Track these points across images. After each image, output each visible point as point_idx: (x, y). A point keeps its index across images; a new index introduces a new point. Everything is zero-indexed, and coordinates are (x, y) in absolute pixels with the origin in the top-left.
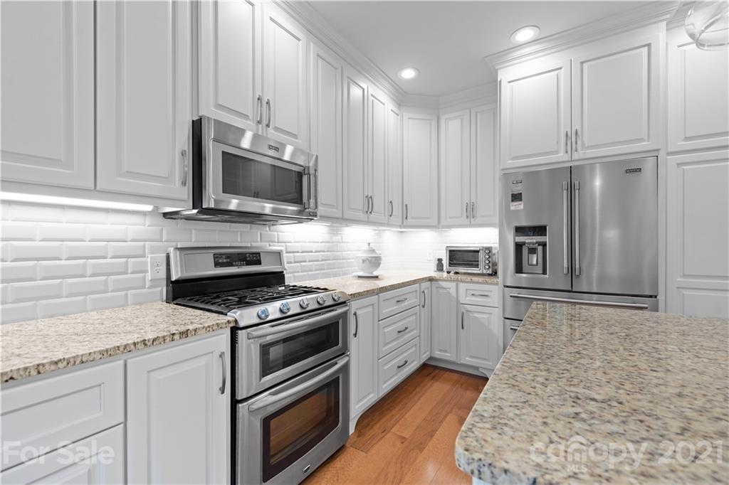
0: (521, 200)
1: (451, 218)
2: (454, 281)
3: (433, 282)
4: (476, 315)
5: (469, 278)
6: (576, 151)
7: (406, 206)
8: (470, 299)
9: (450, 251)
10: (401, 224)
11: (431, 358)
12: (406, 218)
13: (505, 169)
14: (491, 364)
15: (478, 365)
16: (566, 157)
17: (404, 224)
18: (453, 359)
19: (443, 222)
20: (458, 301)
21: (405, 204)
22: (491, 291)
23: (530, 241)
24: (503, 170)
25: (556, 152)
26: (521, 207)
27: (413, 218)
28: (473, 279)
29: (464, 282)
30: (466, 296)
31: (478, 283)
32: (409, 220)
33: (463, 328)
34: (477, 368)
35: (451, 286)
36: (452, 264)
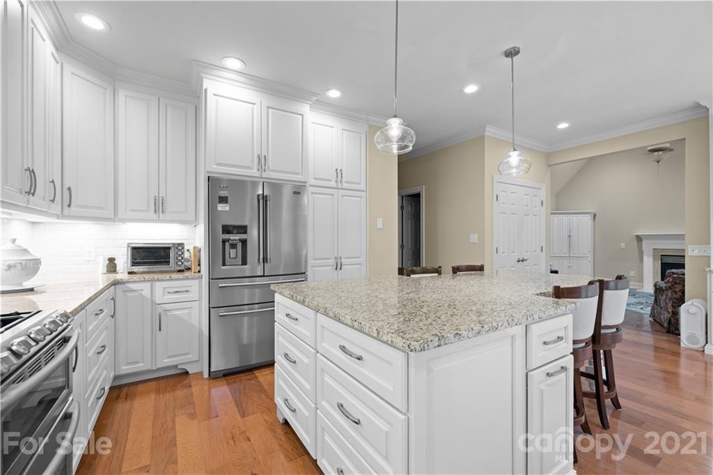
0: (227, 203)
1: (132, 210)
2: (148, 281)
3: (117, 286)
4: (176, 313)
5: (167, 276)
6: (265, 171)
7: (69, 189)
8: (168, 298)
9: (134, 248)
10: (60, 213)
11: (116, 378)
12: (69, 206)
13: (211, 172)
14: (191, 356)
15: (175, 363)
16: (258, 174)
17: (64, 213)
18: (148, 367)
19: (121, 214)
20: (152, 301)
21: (66, 186)
22: (191, 286)
23: (234, 238)
24: (208, 172)
25: (251, 168)
26: (227, 208)
27: (78, 206)
28: (172, 276)
29: (162, 280)
30: (164, 296)
31: (178, 279)
32: (73, 207)
33: (160, 330)
34: (176, 366)
35: (145, 288)
36: (137, 263)
